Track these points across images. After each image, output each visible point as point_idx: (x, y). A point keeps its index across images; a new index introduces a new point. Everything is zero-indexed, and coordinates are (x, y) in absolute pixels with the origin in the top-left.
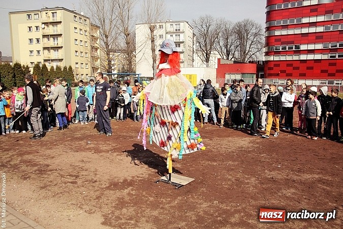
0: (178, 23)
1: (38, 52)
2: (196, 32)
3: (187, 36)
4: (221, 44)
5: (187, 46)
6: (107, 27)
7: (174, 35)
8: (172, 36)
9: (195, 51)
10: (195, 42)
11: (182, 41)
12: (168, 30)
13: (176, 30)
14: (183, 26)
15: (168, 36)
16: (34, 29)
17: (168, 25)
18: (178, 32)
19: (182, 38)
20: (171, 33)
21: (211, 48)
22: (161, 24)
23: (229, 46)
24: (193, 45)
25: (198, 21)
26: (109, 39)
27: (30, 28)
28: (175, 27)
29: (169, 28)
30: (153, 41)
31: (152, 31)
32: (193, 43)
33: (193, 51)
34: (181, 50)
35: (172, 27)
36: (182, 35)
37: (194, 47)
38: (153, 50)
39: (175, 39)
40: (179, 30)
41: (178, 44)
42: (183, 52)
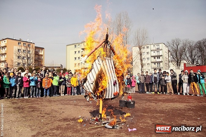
0: (158, 44)
1: (79, 64)
2: (170, 48)
3: (164, 51)
4: (188, 55)
5: (164, 58)
7: (156, 52)
9: (170, 60)
11: (161, 55)
12: (152, 49)
13: (157, 49)
14: (161, 46)
15: (152, 52)
16: (77, 52)
18: (158, 50)
19: (161, 53)
20: (154, 51)
21: (180, 58)
22: (147, 46)
23: (193, 57)
24: (169, 57)
25: (171, 43)
27: (75, 52)
28: (156, 47)
29: (152, 47)
30: (141, 55)
31: (140, 49)
32: (169, 56)
33: (169, 61)
34: (160, 61)
35: (154, 47)
36: (161, 52)
37: (170, 58)
38: (141, 60)
39: (156, 54)
40: (159, 48)
41: (159, 57)
42: (162, 62)
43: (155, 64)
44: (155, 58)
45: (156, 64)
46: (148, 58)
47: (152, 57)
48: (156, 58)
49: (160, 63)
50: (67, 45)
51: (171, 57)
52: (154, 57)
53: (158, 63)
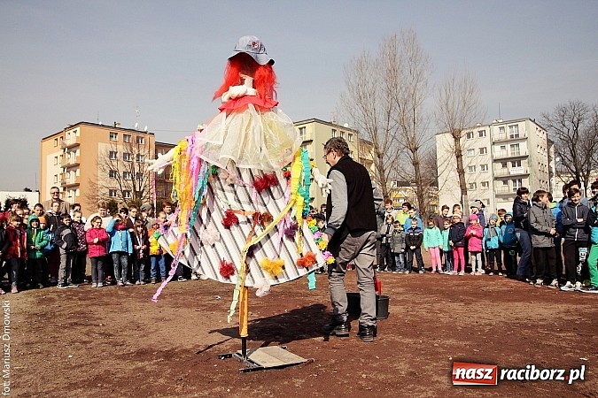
0: (514, 123)
2: (551, 132)
3: (534, 143)
5: (535, 163)
6: (381, 140)
7: (508, 146)
8: (503, 147)
9: (554, 171)
10: (553, 156)
11: (524, 155)
12: (496, 138)
13: (512, 136)
14: (524, 128)
15: (497, 148)
17: (496, 129)
18: (515, 140)
19: (523, 149)
20: (502, 143)
22: (480, 129)
24: (549, 161)
25: (554, 116)
26: (384, 160)
28: (508, 132)
29: (497, 133)
30: (459, 156)
31: (457, 139)
32: (549, 156)
33: (550, 172)
34: (523, 172)
35: (502, 131)
36: (523, 145)
37: (552, 164)
38: (461, 172)
39: (510, 152)
40: (517, 136)
41: (516, 161)
42: (526, 176)
43: (505, 182)
44: (505, 165)
45: (511, 182)
46: (483, 166)
47: (495, 161)
48: (510, 164)
49: (520, 181)
51: (558, 159)
52: (504, 162)
53: (514, 181)
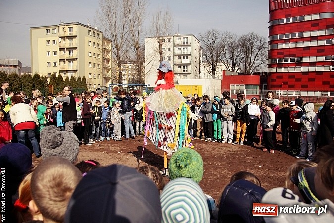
0: (186, 36)
1: (55, 63)
2: (203, 44)
3: (194, 48)
4: (227, 56)
5: (194, 58)
6: (119, 41)
7: (182, 48)
8: (180, 49)
9: (202, 62)
10: (202, 55)
11: (189, 53)
12: (176, 43)
13: (184, 43)
14: (190, 40)
15: (177, 48)
16: (52, 42)
17: (176, 38)
18: (185, 45)
19: (189, 50)
20: (179, 46)
21: (217, 60)
22: (169, 38)
23: (234, 58)
24: (200, 57)
25: (205, 35)
26: (120, 52)
27: (48, 41)
28: (183, 40)
29: (178, 42)
30: (161, 54)
31: (160, 45)
32: (200, 55)
33: (200, 63)
34: (188, 63)
35: (180, 40)
36: (189, 48)
37: (201, 59)
39: (182, 52)
40: (187, 43)
41: (185, 56)
42: (190, 64)
43: (180, 67)
44: (179, 58)
45: (182, 67)
46: (169, 58)
47: (175, 55)
48: (182, 57)
49: (186, 67)
50: (32, 28)
51: (204, 57)
52: (179, 56)
53: (184, 67)
